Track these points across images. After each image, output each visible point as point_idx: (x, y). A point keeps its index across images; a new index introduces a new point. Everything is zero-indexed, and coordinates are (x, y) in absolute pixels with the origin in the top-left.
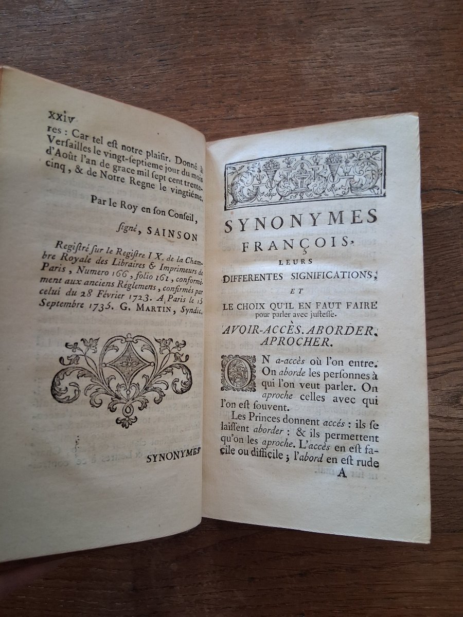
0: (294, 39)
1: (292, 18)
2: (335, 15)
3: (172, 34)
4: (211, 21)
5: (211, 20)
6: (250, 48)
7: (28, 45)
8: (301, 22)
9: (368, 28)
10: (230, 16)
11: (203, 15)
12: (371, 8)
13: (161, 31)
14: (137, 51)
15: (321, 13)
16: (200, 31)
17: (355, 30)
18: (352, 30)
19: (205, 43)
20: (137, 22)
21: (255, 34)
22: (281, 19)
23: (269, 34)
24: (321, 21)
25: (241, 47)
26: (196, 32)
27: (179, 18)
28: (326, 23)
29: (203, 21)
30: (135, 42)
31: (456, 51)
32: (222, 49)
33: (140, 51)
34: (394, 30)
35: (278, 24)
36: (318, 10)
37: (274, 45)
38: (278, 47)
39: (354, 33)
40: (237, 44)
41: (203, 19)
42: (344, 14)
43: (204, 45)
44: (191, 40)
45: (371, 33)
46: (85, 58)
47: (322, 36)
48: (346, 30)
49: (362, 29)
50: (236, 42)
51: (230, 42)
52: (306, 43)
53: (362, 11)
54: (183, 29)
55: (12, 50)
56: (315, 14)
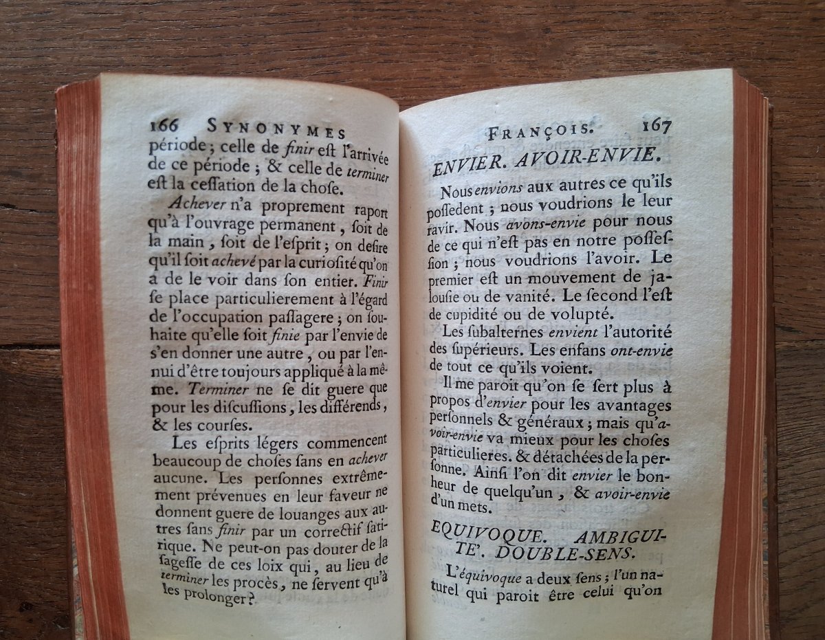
0: (534, 59)
1: (531, 22)
2: (603, 21)
3: (332, 38)
4: (398, 19)
5: (397, 16)
6: (462, 72)
7: (82, 37)
8: (547, 30)
9: (655, 47)
10: (430, 11)
11: (384, 7)
12: (662, 13)
13: (313, 30)
14: (273, 64)
15: (580, 17)
16: (379, 35)
17: (634, 50)
18: (628, 50)
19: (387, 57)
20: (272, 11)
21: (471, 47)
22: (515, 23)
23: (494, 48)
24: (580, 31)
25: (445, 68)
26: (373, 36)
27: (344, 8)
28: (588, 35)
29: (385, 17)
30: (269, 46)
31: (789, 97)
32: (415, 70)
33: (277, 63)
34: (697, 53)
35: (509, 32)
36: (576, 11)
37: (502, 69)
38: (507, 71)
39: (631, 55)
40: (441, 63)
41: (384, 13)
42: (615, 21)
43: (386, 62)
44: (364, 51)
45: (658, 56)
46: (183, 69)
47: (579, 56)
48: (620, 49)
49: (646, 48)
50: (439, 60)
51: (429, 59)
52: (553, 68)
53: (646, 18)
54: (350, 29)
55: (54, 44)
56: (569, 17)
